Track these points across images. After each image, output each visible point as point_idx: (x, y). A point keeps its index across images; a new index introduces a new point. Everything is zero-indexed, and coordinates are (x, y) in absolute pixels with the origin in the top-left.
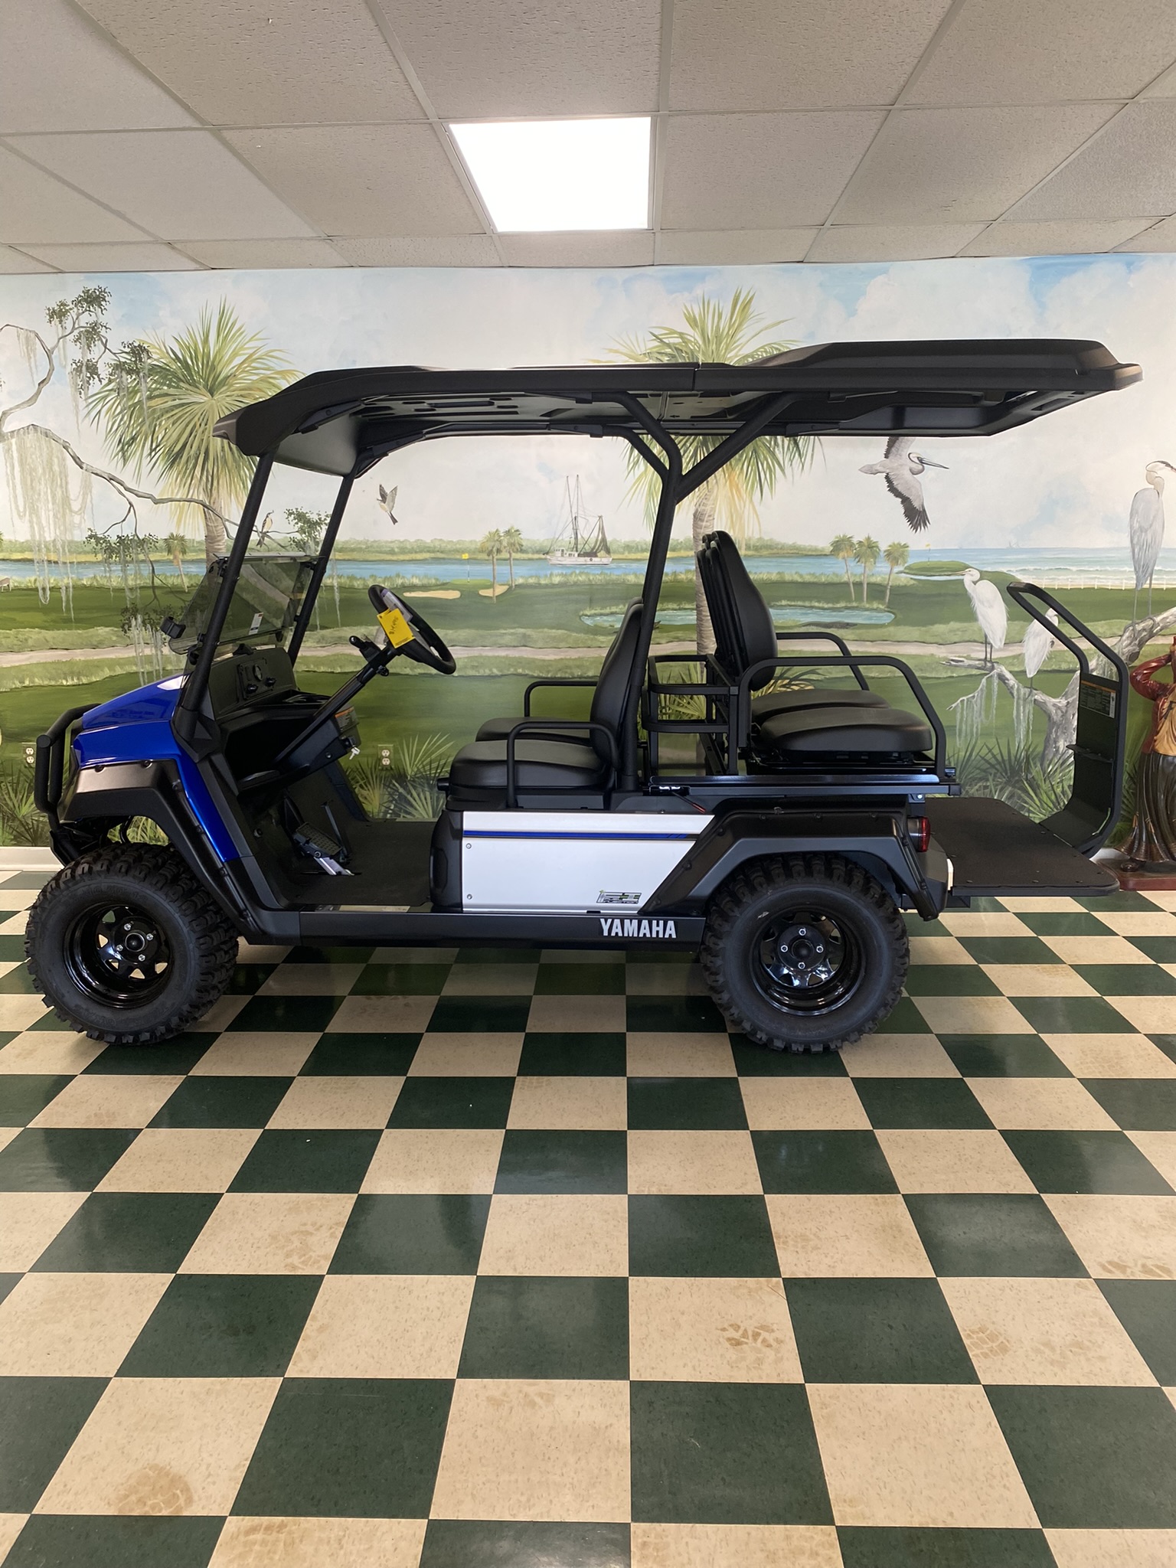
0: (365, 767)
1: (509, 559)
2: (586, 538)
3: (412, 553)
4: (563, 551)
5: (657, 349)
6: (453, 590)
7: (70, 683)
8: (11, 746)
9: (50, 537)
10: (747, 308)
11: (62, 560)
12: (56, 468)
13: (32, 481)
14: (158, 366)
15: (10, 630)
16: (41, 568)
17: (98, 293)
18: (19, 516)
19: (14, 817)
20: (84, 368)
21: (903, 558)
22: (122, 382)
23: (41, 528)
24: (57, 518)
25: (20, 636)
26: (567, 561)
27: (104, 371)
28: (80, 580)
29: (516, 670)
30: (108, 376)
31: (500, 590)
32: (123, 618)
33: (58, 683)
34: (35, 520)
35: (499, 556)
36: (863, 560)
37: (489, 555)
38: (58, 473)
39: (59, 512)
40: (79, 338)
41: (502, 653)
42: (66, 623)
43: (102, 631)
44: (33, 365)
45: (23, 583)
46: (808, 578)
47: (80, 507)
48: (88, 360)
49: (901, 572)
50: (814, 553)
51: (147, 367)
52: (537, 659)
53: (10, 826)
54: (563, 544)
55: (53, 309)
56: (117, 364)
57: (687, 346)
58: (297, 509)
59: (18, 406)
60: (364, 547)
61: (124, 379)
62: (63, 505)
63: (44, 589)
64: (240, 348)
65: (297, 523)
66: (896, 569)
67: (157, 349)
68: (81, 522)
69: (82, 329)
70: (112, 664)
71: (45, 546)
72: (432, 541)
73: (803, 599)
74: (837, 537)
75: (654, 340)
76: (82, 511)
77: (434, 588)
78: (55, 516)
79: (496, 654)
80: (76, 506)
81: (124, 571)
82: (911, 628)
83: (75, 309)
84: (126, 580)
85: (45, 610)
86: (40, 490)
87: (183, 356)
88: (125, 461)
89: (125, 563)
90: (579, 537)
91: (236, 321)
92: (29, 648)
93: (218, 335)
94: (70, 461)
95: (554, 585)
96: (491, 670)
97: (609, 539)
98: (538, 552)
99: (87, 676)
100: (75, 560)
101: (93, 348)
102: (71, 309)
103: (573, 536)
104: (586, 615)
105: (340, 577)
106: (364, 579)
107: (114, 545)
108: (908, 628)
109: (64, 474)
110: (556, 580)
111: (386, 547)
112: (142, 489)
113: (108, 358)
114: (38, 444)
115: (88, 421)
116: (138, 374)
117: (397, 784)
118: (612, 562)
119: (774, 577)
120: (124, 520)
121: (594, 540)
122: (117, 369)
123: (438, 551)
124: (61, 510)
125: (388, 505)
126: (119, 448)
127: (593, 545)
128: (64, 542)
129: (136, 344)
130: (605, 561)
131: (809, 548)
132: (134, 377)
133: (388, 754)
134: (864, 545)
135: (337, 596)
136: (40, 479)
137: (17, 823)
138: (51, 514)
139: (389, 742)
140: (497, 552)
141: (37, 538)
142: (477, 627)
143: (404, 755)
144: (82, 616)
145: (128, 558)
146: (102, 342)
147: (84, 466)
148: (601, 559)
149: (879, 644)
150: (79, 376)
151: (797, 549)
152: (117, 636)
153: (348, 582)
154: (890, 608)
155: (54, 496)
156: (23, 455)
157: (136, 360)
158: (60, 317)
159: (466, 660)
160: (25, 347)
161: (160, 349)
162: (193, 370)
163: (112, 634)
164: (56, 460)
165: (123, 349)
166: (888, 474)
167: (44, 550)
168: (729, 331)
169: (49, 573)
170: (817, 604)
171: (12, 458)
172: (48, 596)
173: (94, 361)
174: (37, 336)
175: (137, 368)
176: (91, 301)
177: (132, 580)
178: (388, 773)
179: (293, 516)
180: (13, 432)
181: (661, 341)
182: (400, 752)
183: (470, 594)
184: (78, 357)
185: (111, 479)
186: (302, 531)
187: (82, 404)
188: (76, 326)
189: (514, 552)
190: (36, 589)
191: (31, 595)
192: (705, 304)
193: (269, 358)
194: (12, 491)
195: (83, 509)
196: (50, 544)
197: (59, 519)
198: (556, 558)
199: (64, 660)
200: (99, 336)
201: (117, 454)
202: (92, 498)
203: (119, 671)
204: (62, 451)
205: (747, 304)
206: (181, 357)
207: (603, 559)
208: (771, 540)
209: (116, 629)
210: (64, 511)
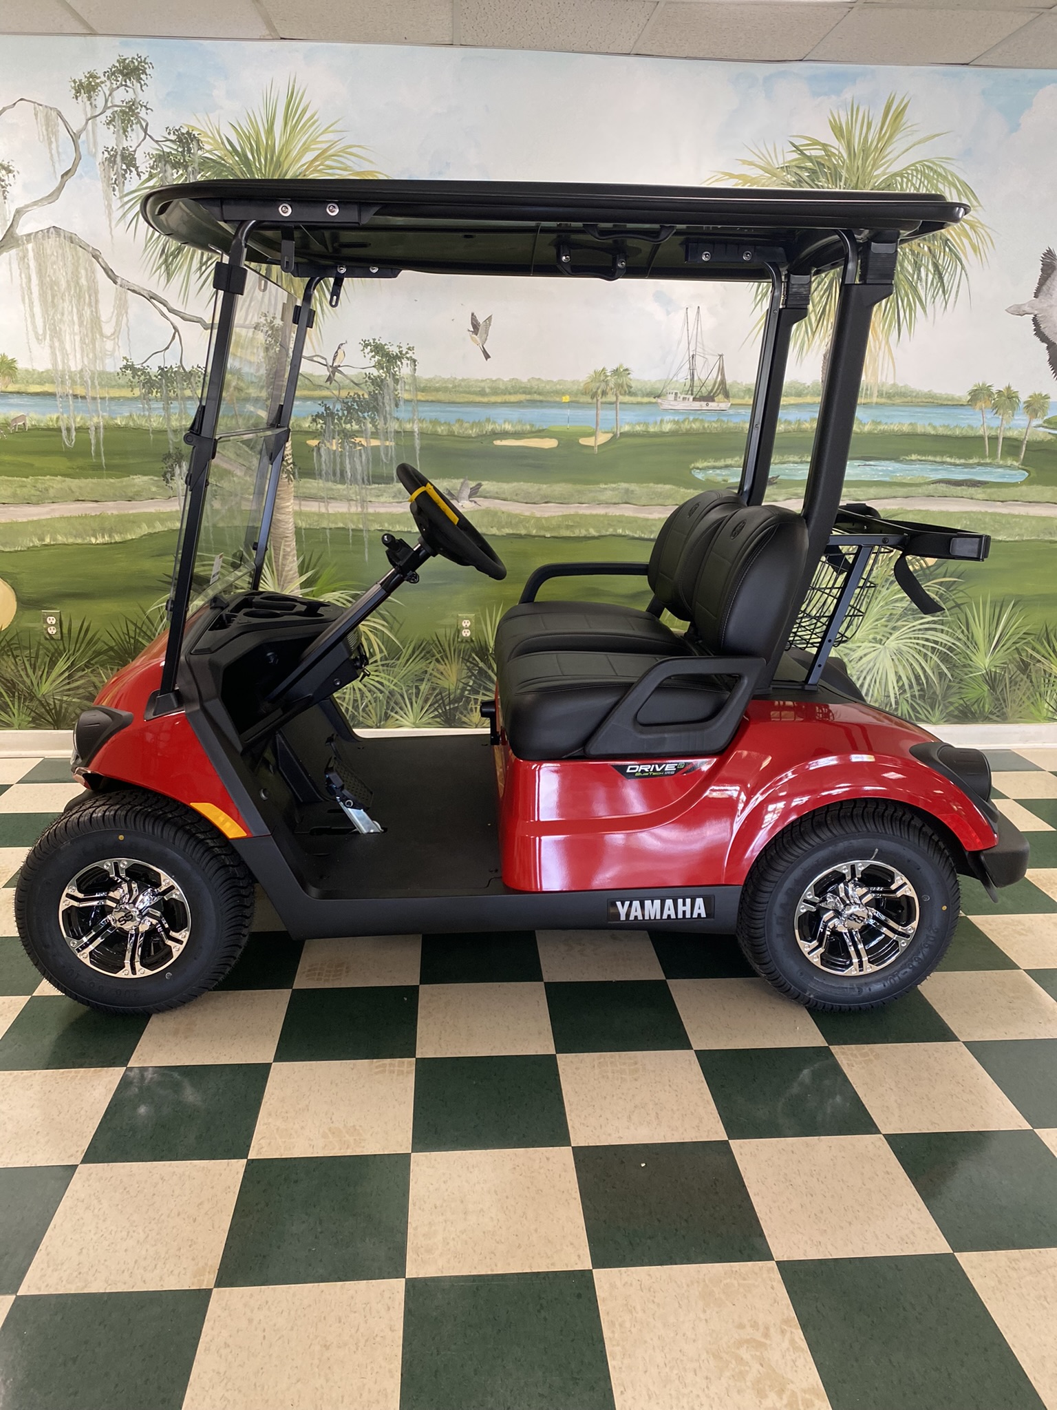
0: (442, 639)
1: (615, 403)
2: (703, 378)
3: (505, 394)
4: (676, 394)
5: (797, 162)
6: (551, 437)
7: (100, 541)
8: (29, 614)
9: (76, 367)
10: (899, 118)
11: (91, 394)
12: (83, 281)
13: (53, 297)
14: (211, 159)
15: (27, 477)
16: (64, 404)
17: (136, 64)
18: (38, 339)
19: (32, 697)
20: (119, 159)
21: (1043, 410)
22: (166, 178)
23: (65, 355)
24: (85, 343)
25: (39, 486)
26: (681, 405)
27: (143, 163)
28: (113, 419)
29: (615, 530)
30: (149, 169)
31: (603, 438)
32: (164, 466)
33: (86, 541)
34: (57, 344)
35: (604, 400)
36: (1001, 411)
37: (592, 398)
38: (85, 288)
39: (87, 335)
40: (112, 120)
41: (600, 511)
42: (96, 470)
43: (139, 480)
44: (54, 152)
45: (42, 422)
46: (941, 431)
47: (113, 330)
48: (124, 148)
49: (1039, 426)
50: (949, 403)
51: (197, 160)
52: (639, 518)
53: (28, 707)
54: (678, 385)
55: (80, 81)
56: (160, 156)
57: (830, 160)
58: (374, 340)
59: (35, 203)
60: (451, 386)
61: (168, 174)
62: (92, 328)
63: (68, 430)
64: (312, 141)
65: (374, 357)
66: (1035, 422)
67: (210, 137)
68: (114, 350)
69: (116, 109)
70: (150, 519)
71: (70, 377)
72: (529, 380)
73: (935, 454)
74: (975, 386)
75: (794, 151)
76: (116, 335)
77: (529, 436)
78: (82, 341)
79: (594, 512)
80: (108, 329)
81: (166, 409)
82: (1044, 487)
83: (108, 83)
84: (169, 419)
85: (69, 454)
86: (63, 308)
87: (242, 148)
88: (169, 276)
89: (168, 400)
90: (696, 378)
91: (308, 106)
92: (50, 499)
93: (286, 124)
94: (101, 274)
95: (664, 433)
96: (587, 530)
97: (729, 381)
98: (648, 395)
99: (121, 534)
100: (107, 396)
101: (130, 133)
102: (102, 82)
103: (689, 377)
104: (698, 468)
105: (421, 421)
106: (449, 424)
107: (154, 378)
108: (1040, 488)
109: (93, 290)
110: (667, 427)
111: (476, 386)
112: (189, 311)
113: (149, 147)
114: (60, 251)
115: (123, 225)
116: (186, 168)
117: (477, 658)
118: (730, 408)
119: (906, 428)
120: (167, 348)
121: (713, 382)
122: (160, 161)
123: (535, 393)
124: (90, 335)
125: (481, 338)
126: (160, 262)
127: (710, 388)
128: (93, 373)
129: (184, 131)
130: (723, 406)
131: (945, 396)
132: (181, 172)
133: (468, 625)
134: (1003, 395)
135: (417, 443)
136: (63, 295)
137: (35, 703)
138: (77, 338)
139: (471, 611)
140: (602, 395)
141: (60, 367)
142: (575, 482)
143: (486, 625)
144: (116, 461)
145: (171, 394)
146: (142, 126)
147: (119, 281)
148: (720, 404)
149: (1010, 505)
150: (113, 167)
151: (932, 398)
152: (158, 487)
153: (431, 427)
154: (1026, 464)
155: (80, 317)
156: (42, 264)
157: (184, 151)
158: (89, 92)
159: (560, 519)
160: (44, 127)
161: (214, 139)
162: (253, 167)
163: (153, 484)
164: (83, 272)
165: (168, 136)
166: (1035, 315)
167: (68, 383)
168: (877, 144)
169: (74, 411)
170: (948, 460)
171: (28, 267)
172: (73, 437)
173: (131, 149)
174: (59, 114)
175: (184, 160)
176: (127, 74)
177: (176, 420)
178: (468, 646)
179: (369, 347)
180: (29, 235)
181: (802, 153)
182: (483, 622)
183: (569, 442)
184: (112, 144)
185: (151, 298)
186: (379, 366)
187: (116, 204)
188: (109, 104)
189: (621, 394)
190: (59, 430)
191: (49, 436)
192: (853, 110)
193: (345, 155)
194: (28, 309)
195: (116, 334)
196: (76, 375)
197: (87, 345)
198: (668, 402)
199: (93, 514)
200: (137, 117)
201: (160, 267)
202: (128, 320)
203: (159, 527)
204: (91, 261)
205: (900, 113)
206: (239, 150)
207: (721, 405)
208: (905, 386)
209: (156, 478)
210: (93, 335)
